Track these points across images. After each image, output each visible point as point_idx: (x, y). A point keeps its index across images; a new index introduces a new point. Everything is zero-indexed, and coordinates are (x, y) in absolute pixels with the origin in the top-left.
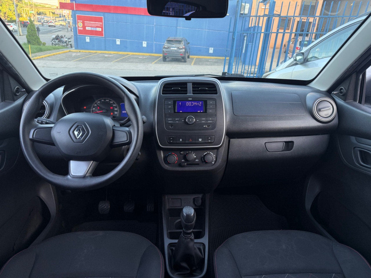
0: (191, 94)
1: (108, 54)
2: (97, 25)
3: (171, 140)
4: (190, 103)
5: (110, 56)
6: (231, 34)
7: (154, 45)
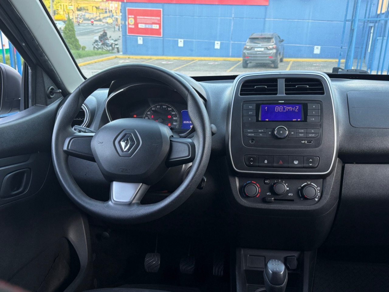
0: (284, 94)
1: (166, 60)
2: (153, 21)
3: (252, 161)
4: (281, 108)
5: (169, 63)
6: (348, 24)
7: (231, 45)
